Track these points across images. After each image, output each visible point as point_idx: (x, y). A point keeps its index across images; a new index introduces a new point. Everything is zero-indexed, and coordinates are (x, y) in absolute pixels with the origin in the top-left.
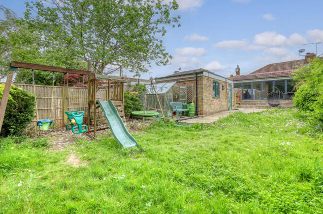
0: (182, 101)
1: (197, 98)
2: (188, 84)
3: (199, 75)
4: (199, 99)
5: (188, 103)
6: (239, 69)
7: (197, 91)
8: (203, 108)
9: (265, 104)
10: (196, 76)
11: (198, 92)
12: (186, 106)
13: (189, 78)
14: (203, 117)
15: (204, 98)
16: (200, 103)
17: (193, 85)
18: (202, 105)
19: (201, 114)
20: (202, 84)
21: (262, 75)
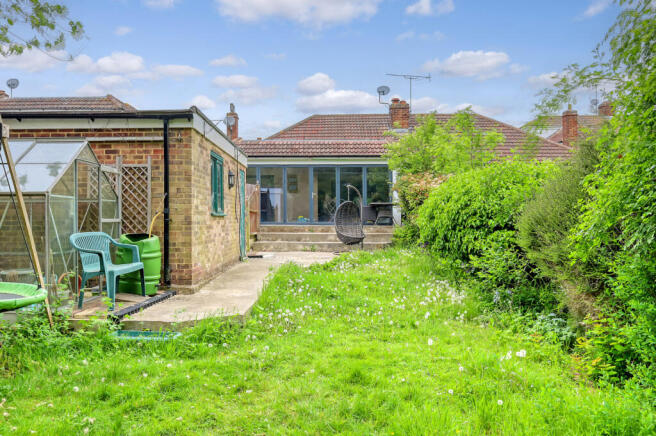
0: (107, 227)
1: (166, 216)
2: (126, 157)
3: (173, 125)
4: (176, 219)
5: (135, 237)
6: (237, 118)
7: (166, 189)
8: (189, 255)
9: (324, 238)
10: (165, 128)
11: (172, 190)
12: (129, 251)
13: (133, 132)
14: (191, 292)
15: (195, 218)
16: (177, 238)
17: (150, 160)
18: (188, 244)
19: (181, 281)
20: (189, 162)
21: (310, 146)
